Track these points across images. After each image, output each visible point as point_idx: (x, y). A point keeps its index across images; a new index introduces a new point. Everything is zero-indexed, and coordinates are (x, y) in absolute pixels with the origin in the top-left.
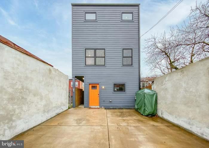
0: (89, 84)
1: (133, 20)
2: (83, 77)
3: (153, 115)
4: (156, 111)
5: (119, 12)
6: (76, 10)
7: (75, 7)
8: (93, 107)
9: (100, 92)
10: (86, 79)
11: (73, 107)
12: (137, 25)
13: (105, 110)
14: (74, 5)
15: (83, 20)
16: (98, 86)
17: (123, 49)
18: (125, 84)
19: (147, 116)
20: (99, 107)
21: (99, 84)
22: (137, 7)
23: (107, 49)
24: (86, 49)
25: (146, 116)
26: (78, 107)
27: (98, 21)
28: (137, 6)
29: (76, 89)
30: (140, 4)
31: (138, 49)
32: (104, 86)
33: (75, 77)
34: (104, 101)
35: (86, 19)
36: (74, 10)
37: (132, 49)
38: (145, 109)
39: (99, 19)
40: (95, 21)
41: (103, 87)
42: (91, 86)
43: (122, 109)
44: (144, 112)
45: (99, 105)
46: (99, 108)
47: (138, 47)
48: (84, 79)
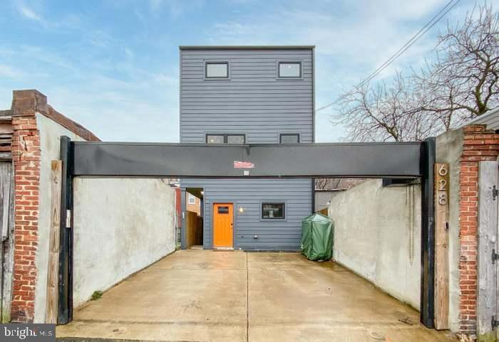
0: (214, 204)
1: (300, 77)
2: (202, 189)
3: (326, 259)
4: (330, 252)
5: (274, 60)
6: (187, 57)
7: (185, 53)
8: (221, 248)
9: (235, 218)
10: (207, 194)
11: (182, 248)
12: (310, 87)
13: (245, 253)
14: (183, 49)
15: (201, 76)
16: (230, 206)
17: (281, 135)
18: (284, 204)
19: (316, 260)
20: (232, 249)
21: (232, 204)
22: (309, 52)
23: (250, 135)
24: (207, 135)
25: (314, 261)
26: (190, 248)
27: (232, 80)
28: (310, 49)
29: (187, 214)
30: (314, 47)
31: (310, 135)
32: (243, 208)
33: (185, 189)
34: (242, 237)
35: (208, 76)
36: (184, 57)
37: (298, 135)
38: (312, 249)
39: (233, 76)
40: (226, 79)
41: (241, 210)
42: (216, 207)
43: (278, 251)
44: (311, 254)
45: (232, 245)
46: (233, 251)
47: (310, 131)
48: (202, 193)
